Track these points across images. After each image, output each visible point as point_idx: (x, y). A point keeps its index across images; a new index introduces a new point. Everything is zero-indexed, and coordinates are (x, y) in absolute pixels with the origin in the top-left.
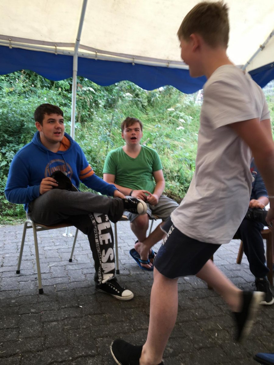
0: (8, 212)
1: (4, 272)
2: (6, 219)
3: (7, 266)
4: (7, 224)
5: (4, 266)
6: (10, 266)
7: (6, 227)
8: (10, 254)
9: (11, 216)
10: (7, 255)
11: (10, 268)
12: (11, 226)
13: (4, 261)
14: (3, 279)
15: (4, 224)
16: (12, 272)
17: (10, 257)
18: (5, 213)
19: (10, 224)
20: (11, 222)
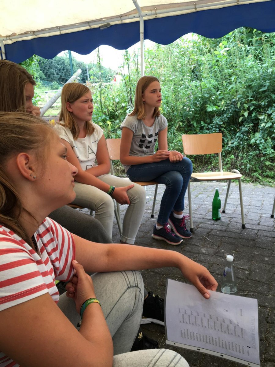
0: (269, 174)
1: (260, 230)
2: (266, 181)
3: (263, 225)
4: (266, 185)
5: (261, 225)
6: (265, 226)
7: (266, 188)
8: (267, 214)
9: (271, 178)
10: (264, 215)
11: (266, 227)
12: (271, 188)
13: (261, 220)
14: (259, 236)
15: (264, 185)
16: (267, 232)
17: (266, 217)
18: (266, 174)
19: (269, 186)
20: (271, 184)
